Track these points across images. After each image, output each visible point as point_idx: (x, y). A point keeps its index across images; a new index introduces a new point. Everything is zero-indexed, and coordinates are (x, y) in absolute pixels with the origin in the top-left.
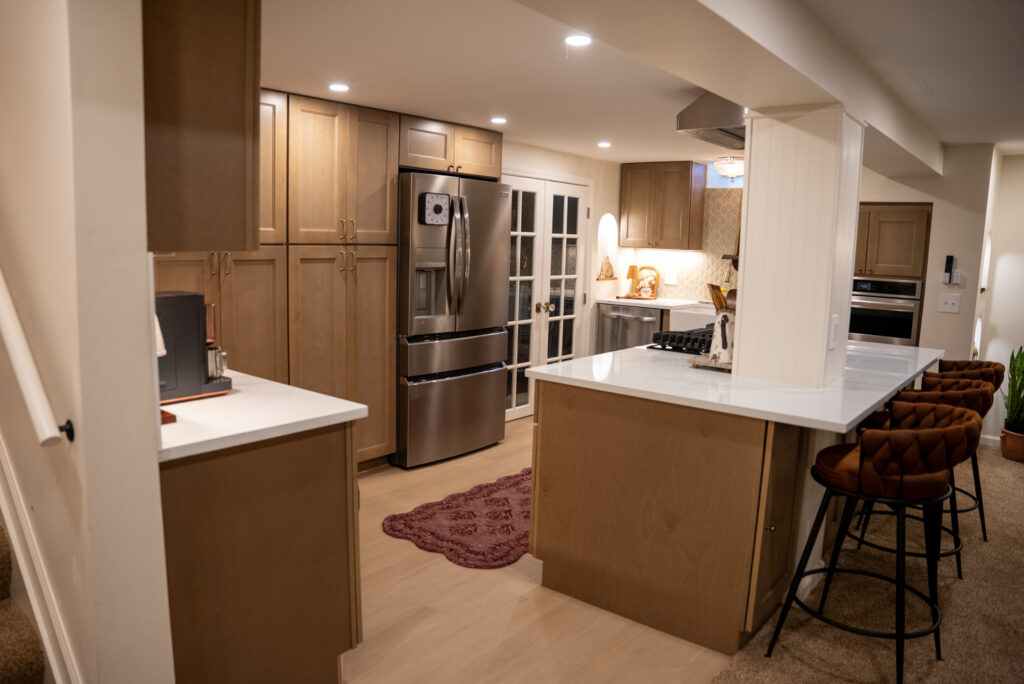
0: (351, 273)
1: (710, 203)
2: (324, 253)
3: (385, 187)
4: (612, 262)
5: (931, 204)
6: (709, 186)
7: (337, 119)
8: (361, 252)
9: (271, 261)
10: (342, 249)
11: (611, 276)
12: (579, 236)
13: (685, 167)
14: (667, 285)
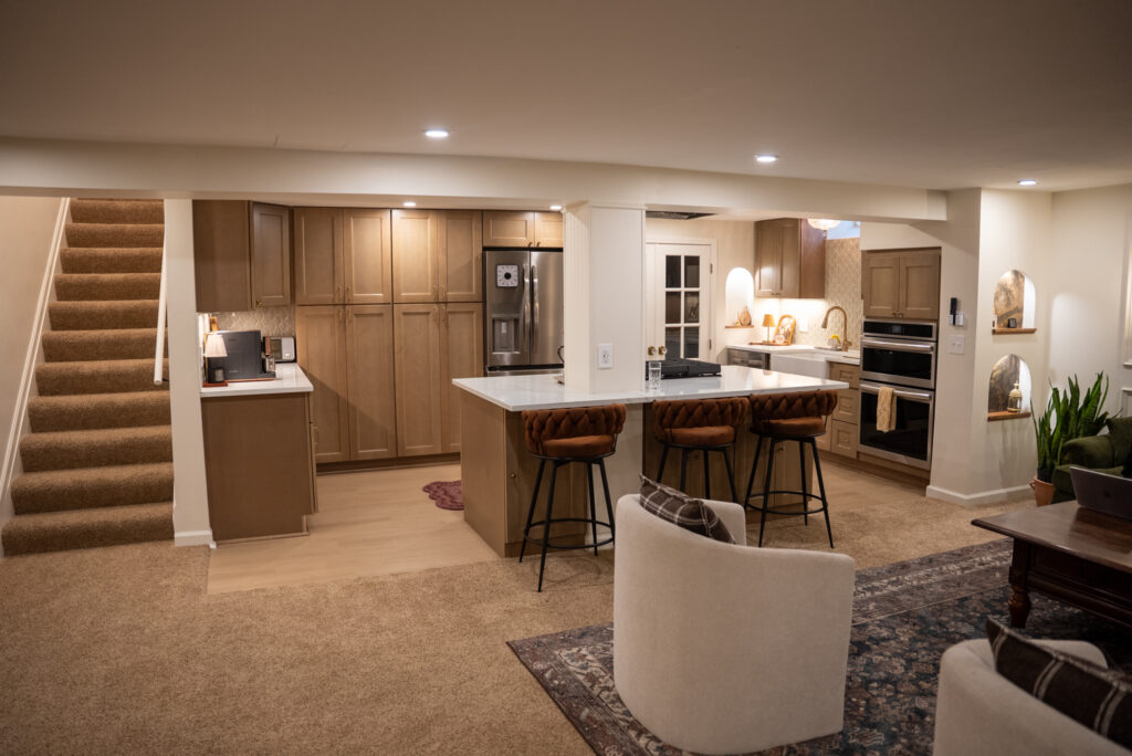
0: (444, 322)
1: (829, 254)
2: (421, 308)
3: (471, 262)
4: (750, 312)
5: (940, 248)
6: (829, 238)
7: (429, 220)
8: (451, 308)
9: (381, 315)
10: (435, 306)
11: (750, 324)
12: (703, 289)
13: (795, 222)
14: (802, 332)
